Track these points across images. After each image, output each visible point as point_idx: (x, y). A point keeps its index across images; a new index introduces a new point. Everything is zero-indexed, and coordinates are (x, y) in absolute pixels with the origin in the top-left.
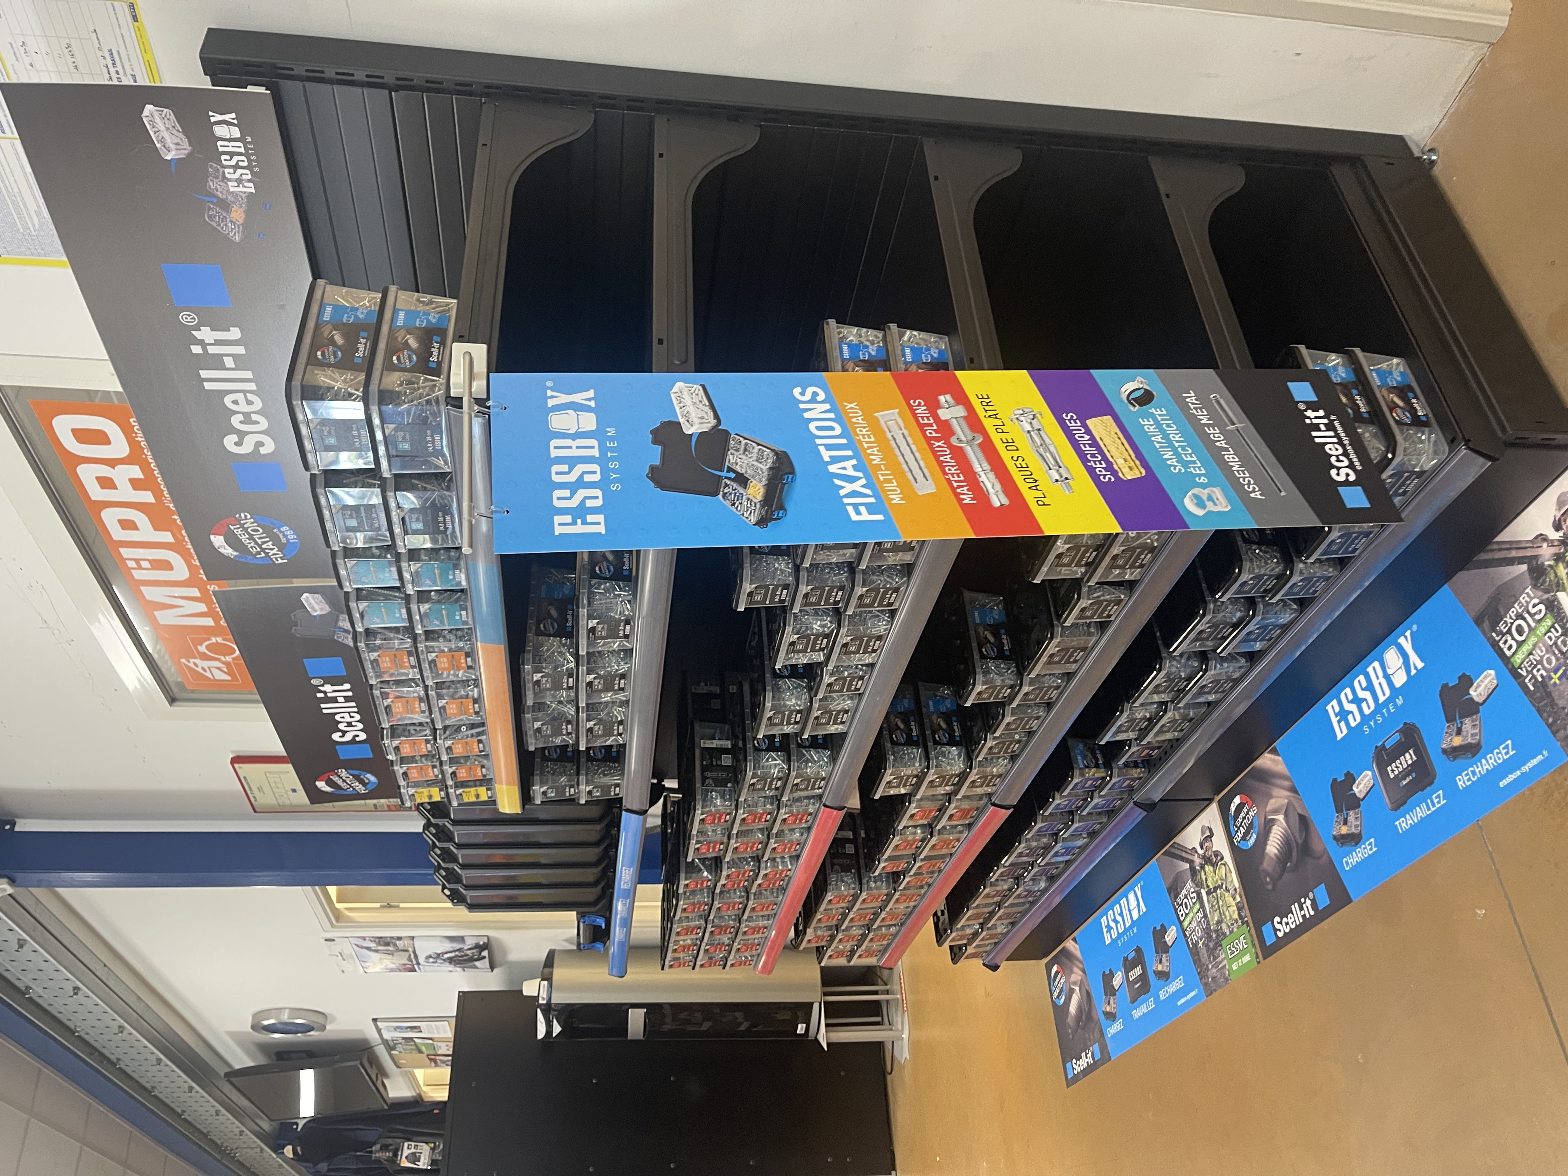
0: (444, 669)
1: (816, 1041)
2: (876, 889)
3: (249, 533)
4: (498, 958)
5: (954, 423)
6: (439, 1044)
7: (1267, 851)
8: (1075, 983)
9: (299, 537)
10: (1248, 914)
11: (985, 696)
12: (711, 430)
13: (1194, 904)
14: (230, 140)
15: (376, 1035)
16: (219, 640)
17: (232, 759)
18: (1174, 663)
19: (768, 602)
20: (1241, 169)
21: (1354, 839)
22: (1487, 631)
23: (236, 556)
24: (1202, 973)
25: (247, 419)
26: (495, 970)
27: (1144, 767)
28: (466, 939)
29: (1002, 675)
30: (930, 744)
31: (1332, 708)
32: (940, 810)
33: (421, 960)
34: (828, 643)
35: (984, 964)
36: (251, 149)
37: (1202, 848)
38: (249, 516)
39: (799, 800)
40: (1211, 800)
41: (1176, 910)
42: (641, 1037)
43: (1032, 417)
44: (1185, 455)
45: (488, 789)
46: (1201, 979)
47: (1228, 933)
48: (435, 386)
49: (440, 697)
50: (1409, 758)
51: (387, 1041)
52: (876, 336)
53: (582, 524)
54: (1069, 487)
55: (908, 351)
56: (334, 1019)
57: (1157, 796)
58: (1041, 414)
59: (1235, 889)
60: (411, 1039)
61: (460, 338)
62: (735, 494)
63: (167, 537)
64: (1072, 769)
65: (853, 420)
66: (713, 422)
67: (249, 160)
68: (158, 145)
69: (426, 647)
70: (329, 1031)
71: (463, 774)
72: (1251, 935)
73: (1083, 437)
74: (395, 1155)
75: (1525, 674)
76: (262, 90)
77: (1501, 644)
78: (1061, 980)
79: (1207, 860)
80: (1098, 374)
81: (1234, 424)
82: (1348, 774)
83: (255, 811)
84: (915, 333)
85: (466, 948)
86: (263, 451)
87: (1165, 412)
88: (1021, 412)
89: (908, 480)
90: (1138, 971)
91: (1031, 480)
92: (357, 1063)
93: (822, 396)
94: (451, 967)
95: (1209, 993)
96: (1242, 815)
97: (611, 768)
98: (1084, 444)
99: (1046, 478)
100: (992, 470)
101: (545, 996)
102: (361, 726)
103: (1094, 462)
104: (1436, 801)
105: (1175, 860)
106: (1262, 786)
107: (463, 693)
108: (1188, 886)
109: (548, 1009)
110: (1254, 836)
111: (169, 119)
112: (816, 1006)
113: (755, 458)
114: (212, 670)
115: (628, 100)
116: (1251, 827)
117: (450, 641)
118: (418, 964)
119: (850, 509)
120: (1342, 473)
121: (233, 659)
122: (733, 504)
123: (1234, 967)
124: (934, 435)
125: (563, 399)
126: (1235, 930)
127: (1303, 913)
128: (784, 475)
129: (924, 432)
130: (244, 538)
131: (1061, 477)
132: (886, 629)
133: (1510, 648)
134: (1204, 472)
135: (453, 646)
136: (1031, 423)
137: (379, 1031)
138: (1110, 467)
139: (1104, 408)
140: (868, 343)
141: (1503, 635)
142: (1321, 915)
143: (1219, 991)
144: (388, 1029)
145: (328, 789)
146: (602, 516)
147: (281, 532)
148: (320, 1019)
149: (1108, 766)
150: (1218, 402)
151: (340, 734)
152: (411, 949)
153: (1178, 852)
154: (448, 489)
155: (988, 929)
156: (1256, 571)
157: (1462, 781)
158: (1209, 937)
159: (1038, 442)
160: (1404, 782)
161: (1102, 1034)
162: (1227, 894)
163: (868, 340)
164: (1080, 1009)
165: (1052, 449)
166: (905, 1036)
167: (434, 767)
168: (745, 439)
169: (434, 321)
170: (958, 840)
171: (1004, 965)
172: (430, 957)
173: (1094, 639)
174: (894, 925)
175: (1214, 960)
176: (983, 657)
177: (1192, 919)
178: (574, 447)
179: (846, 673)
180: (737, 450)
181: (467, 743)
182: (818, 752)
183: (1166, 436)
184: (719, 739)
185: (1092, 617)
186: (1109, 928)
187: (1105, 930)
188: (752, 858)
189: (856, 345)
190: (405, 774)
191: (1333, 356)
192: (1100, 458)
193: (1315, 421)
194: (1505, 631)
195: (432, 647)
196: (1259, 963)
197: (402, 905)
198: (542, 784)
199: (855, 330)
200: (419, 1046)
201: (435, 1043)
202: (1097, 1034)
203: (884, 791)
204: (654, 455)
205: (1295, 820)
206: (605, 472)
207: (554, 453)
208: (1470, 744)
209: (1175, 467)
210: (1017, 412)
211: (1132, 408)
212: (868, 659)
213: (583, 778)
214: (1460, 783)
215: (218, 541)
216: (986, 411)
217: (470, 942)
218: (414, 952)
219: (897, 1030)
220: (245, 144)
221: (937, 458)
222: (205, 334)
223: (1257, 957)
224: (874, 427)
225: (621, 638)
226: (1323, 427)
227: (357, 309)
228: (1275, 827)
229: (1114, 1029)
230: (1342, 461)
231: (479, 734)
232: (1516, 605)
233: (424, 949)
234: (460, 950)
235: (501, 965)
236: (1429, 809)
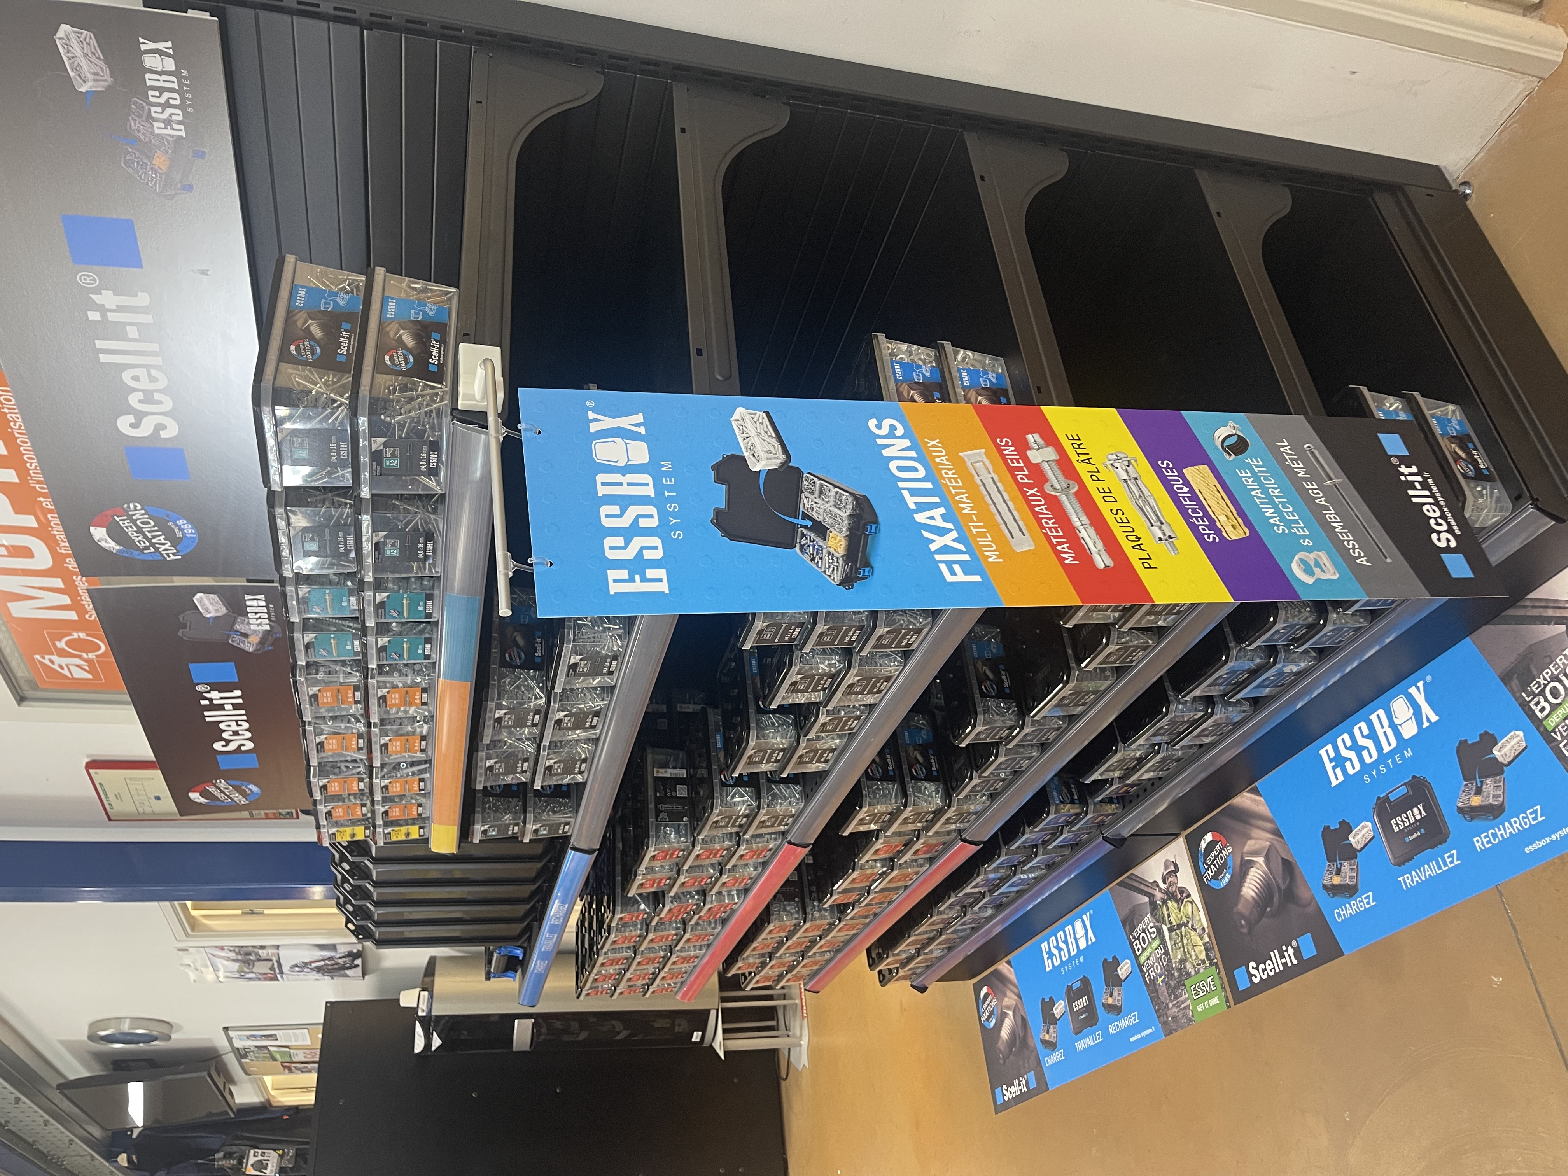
0: (394, 705)
1: (711, 1047)
2: (820, 918)
3: (137, 526)
4: (371, 965)
5: (1045, 466)
6: (295, 1052)
7: (1242, 893)
8: (1008, 1008)
9: (198, 532)
10: (1218, 956)
11: (982, 736)
12: (780, 467)
13: (1153, 939)
14: (161, 73)
15: (227, 1043)
16: (82, 635)
17: (87, 763)
18: (1181, 706)
19: (776, 641)
20: (1287, 190)
21: (1349, 891)
22: (1516, 689)
23: (119, 551)
24: (1161, 1010)
25: (149, 398)
26: (366, 977)
27: (1118, 803)
28: (338, 947)
29: (1003, 716)
30: (907, 779)
31: (1326, 752)
32: (906, 845)
33: (286, 969)
34: (832, 684)
35: (912, 986)
36: (186, 85)
37: (1164, 883)
38: (139, 507)
39: (760, 836)
40: (1177, 835)
41: (1131, 944)
42: (527, 1048)
43: (1127, 463)
44: (1287, 512)
45: (420, 828)
46: (1159, 1017)
47: (1193, 973)
48: (437, 394)
49: (384, 733)
50: (1417, 813)
51: (238, 1049)
52: (928, 355)
53: (642, 581)
54: (1174, 548)
55: (964, 373)
56: (180, 1028)
57: (1126, 833)
58: (1136, 461)
59: (1203, 929)
60: (266, 1047)
61: (466, 337)
62: (814, 546)
63: (30, 521)
64: (1049, 806)
65: (937, 460)
66: (782, 458)
67: (183, 99)
68: (72, 74)
69: (378, 681)
70: (176, 1040)
71: (395, 813)
72: (1221, 978)
73: (1181, 489)
74: (240, 1163)
75: (1559, 739)
76: (206, 16)
77: (1532, 705)
78: (992, 1003)
79: (1170, 895)
80: (1188, 415)
81: (1331, 479)
82: (1343, 823)
83: (110, 819)
84: (970, 353)
85: (338, 956)
86: (163, 434)
87: (1261, 463)
88: (1115, 457)
89: (1004, 535)
90: (1084, 1002)
91: (1134, 538)
92: (205, 1074)
93: (900, 431)
94: (319, 976)
95: (1169, 1033)
96: (1214, 853)
97: (561, 805)
98: (1184, 497)
99: (1149, 536)
100: (1092, 524)
101: (425, 1008)
102: (248, 735)
103: (1196, 518)
104: (1448, 860)
105: (1132, 893)
106: (1238, 826)
107: (409, 728)
108: (1146, 920)
109: (428, 1023)
110: (1228, 876)
111: (88, 44)
112: (713, 1013)
113: (832, 503)
114: (72, 668)
115: (643, 63)
116: (1224, 866)
117: (406, 675)
118: (282, 973)
119: (943, 567)
120: (1442, 539)
121: (97, 656)
122: (813, 559)
123: (1199, 1009)
124: (1026, 481)
125: (608, 423)
126: (1202, 970)
127: (1284, 961)
128: (866, 524)
129: (1014, 477)
130: (131, 531)
131: (1165, 535)
132: (896, 671)
133: (1543, 709)
134: (1307, 533)
135: (409, 682)
136: (1127, 471)
137: (230, 1040)
138: (1212, 525)
139: (1200, 457)
140: (920, 363)
141: (1535, 696)
142: (1304, 966)
143: (1180, 1032)
144: (240, 1038)
145: (202, 800)
146: (664, 571)
147: (176, 525)
148: (164, 1029)
149: (1083, 802)
150: (1312, 453)
151: (223, 743)
152: (274, 959)
153: (1136, 884)
154: (435, 511)
155: (927, 953)
156: (1290, 620)
157: (1480, 843)
158: (1170, 975)
159: (1137, 493)
160: (1411, 838)
161: (1039, 1063)
162: (1193, 933)
163: (920, 359)
164: (1013, 1033)
165: (1152, 502)
166: (804, 1042)
167: (364, 805)
168: (820, 479)
169: (431, 313)
170: (917, 873)
171: (934, 988)
172: (297, 966)
173: (1108, 683)
174: (829, 951)
175: (1176, 998)
176: (983, 695)
177: (1150, 955)
178: (625, 484)
179: (843, 713)
180: (812, 493)
181: (406, 782)
182: (789, 788)
183: (1265, 491)
184: (674, 768)
185: (1114, 662)
186: (1051, 955)
187: (1046, 956)
188: (697, 892)
189: (907, 363)
190: (329, 813)
191: (1392, 399)
192: (1201, 515)
193: (1410, 478)
194: (1537, 692)
195: (385, 682)
196: (1229, 1007)
197: (266, 912)
198: (484, 822)
199: (904, 346)
200: (274, 1054)
201: (292, 1051)
202: (1033, 1063)
203: (854, 828)
204: (718, 497)
205: (1278, 866)
206: (663, 515)
207: (602, 491)
208: (1491, 805)
209: (1278, 526)
210: (1111, 457)
211: (1227, 457)
212: (871, 699)
213: (530, 816)
214: (1478, 845)
215: (99, 533)
216: (1078, 454)
217: (343, 950)
218: (279, 962)
219: (794, 1036)
220: (180, 79)
221: (1032, 508)
222: (107, 298)
223: (1227, 1001)
224: (960, 467)
225: (605, 674)
226: (1418, 486)
227: (336, 294)
228: (1253, 869)
229: (1053, 1059)
230: (1441, 525)
231: (421, 772)
232: (1551, 666)
233: (289, 958)
234: (330, 959)
235: (373, 972)
236: (1440, 868)
